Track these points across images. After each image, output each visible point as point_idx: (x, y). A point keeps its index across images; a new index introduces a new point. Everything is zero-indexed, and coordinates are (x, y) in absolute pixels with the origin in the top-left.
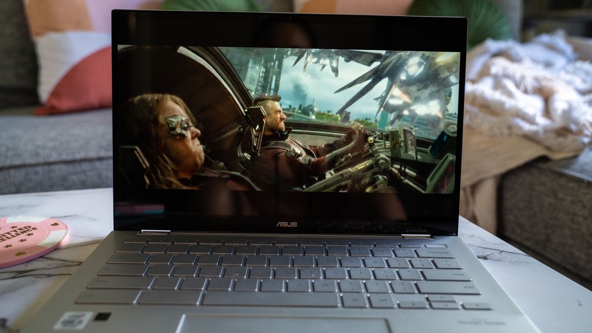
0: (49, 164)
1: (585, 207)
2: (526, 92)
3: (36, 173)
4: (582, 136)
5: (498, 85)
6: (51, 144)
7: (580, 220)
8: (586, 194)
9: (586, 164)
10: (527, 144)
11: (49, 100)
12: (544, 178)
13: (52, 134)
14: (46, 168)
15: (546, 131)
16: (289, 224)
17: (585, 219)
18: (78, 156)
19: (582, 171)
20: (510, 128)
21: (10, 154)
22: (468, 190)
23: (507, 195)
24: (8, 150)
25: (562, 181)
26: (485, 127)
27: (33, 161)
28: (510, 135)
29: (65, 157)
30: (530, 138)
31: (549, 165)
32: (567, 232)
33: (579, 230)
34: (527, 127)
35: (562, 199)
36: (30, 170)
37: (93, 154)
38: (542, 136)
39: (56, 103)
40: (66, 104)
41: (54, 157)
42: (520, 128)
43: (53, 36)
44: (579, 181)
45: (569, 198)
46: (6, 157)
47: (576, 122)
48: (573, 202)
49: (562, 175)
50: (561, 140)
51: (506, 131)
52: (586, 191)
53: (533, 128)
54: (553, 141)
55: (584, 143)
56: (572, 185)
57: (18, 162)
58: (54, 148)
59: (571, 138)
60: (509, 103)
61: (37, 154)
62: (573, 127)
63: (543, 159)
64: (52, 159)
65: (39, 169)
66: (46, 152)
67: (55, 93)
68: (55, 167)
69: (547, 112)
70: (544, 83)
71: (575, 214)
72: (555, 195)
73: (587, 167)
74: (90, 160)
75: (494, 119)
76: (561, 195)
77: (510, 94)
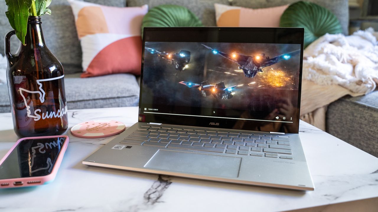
0: (95, 100)
1: (366, 119)
2: (343, 62)
3: (89, 104)
4: (367, 84)
5: (328, 58)
6: (95, 90)
7: (364, 126)
8: (367, 113)
9: (369, 98)
10: (340, 88)
11: (87, 70)
12: (348, 106)
13: (94, 86)
14: (94, 102)
15: (350, 82)
16: (215, 124)
17: (366, 125)
18: (108, 96)
19: (366, 102)
20: (332, 81)
21: (77, 95)
22: (311, 114)
23: (330, 116)
24: (76, 93)
25: (357, 107)
26: (319, 81)
27: (88, 98)
28: (332, 84)
29: (102, 97)
30: (341, 85)
31: (351, 99)
32: (358, 133)
33: (363, 131)
34: (340, 80)
35: (356, 117)
36: (86, 102)
37: (115, 95)
38: (348, 85)
39: (91, 71)
40: (96, 71)
41: (97, 97)
42: (337, 81)
43: (89, 36)
44: (364, 107)
45: (359, 116)
46: (75, 96)
47: (365, 78)
48: (361, 118)
49: (356, 104)
50: (358, 86)
51: (330, 83)
52: (367, 112)
53: (344, 80)
54: (354, 87)
55: (368, 87)
56: (361, 109)
57: (81, 99)
58: (96, 92)
59: (363, 85)
60: (332, 68)
61: (89, 95)
62: (363, 80)
63: (348, 96)
64: (96, 98)
65: (90, 102)
66: (93, 94)
67: (91, 66)
68: (97, 101)
69: (354, 73)
70: (354, 57)
71: (361, 124)
72: (353, 115)
73: (369, 100)
74: (114, 98)
75: (324, 76)
76: (355, 115)
77: (333, 63)
